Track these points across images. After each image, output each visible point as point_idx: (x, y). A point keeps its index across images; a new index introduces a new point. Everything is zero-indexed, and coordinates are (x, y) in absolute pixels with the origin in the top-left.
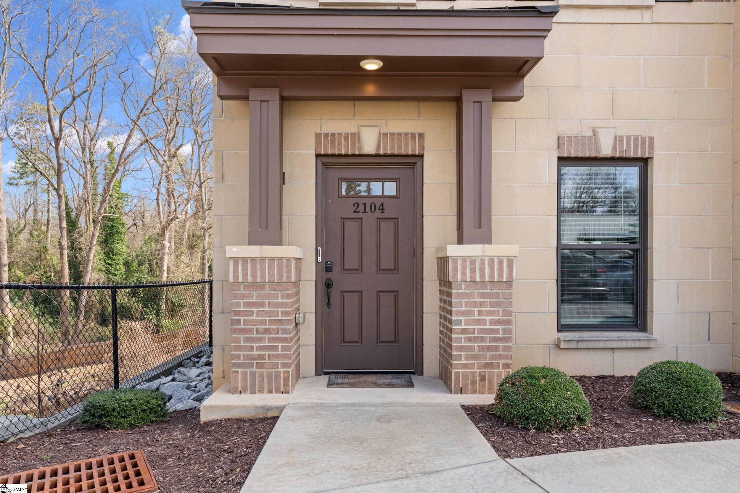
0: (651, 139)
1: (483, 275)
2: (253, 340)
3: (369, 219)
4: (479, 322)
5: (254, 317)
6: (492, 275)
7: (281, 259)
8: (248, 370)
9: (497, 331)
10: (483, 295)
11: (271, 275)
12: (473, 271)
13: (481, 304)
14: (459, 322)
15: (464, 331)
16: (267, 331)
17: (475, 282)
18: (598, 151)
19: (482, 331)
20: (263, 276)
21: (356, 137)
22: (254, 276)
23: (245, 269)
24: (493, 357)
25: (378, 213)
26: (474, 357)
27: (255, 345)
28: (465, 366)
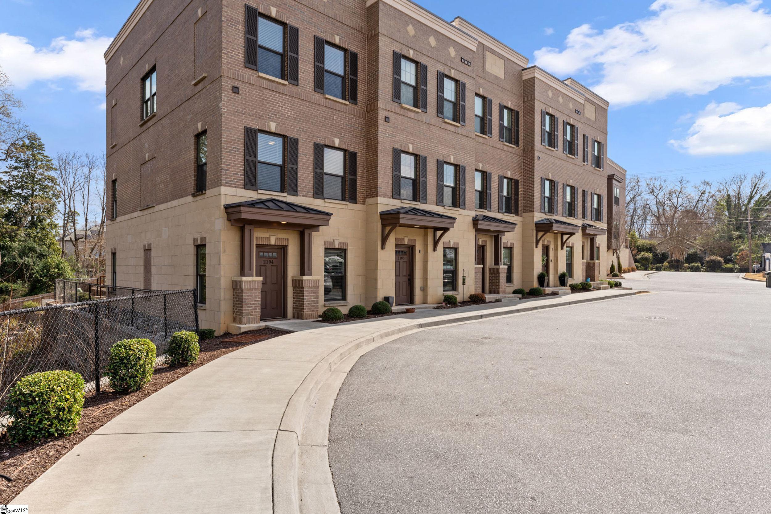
0: (347, 243)
1: (312, 285)
2: (249, 307)
3: (269, 265)
4: (310, 298)
5: (250, 300)
6: (314, 285)
7: (258, 281)
8: (248, 317)
9: (315, 301)
10: (312, 291)
11: (255, 286)
12: (309, 284)
13: (311, 293)
14: (306, 299)
15: (307, 301)
16: (254, 304)
17: (310, 287)
18: (335, 246)
19: (311, 301)
20: (253, 287)
21: (268, 239)
22: (250, 287)
23: (247, 284)
24: (314, 308)
25: (271, 264)
26: (309, 309)
27: (250, 309)
28: (307, 311)
